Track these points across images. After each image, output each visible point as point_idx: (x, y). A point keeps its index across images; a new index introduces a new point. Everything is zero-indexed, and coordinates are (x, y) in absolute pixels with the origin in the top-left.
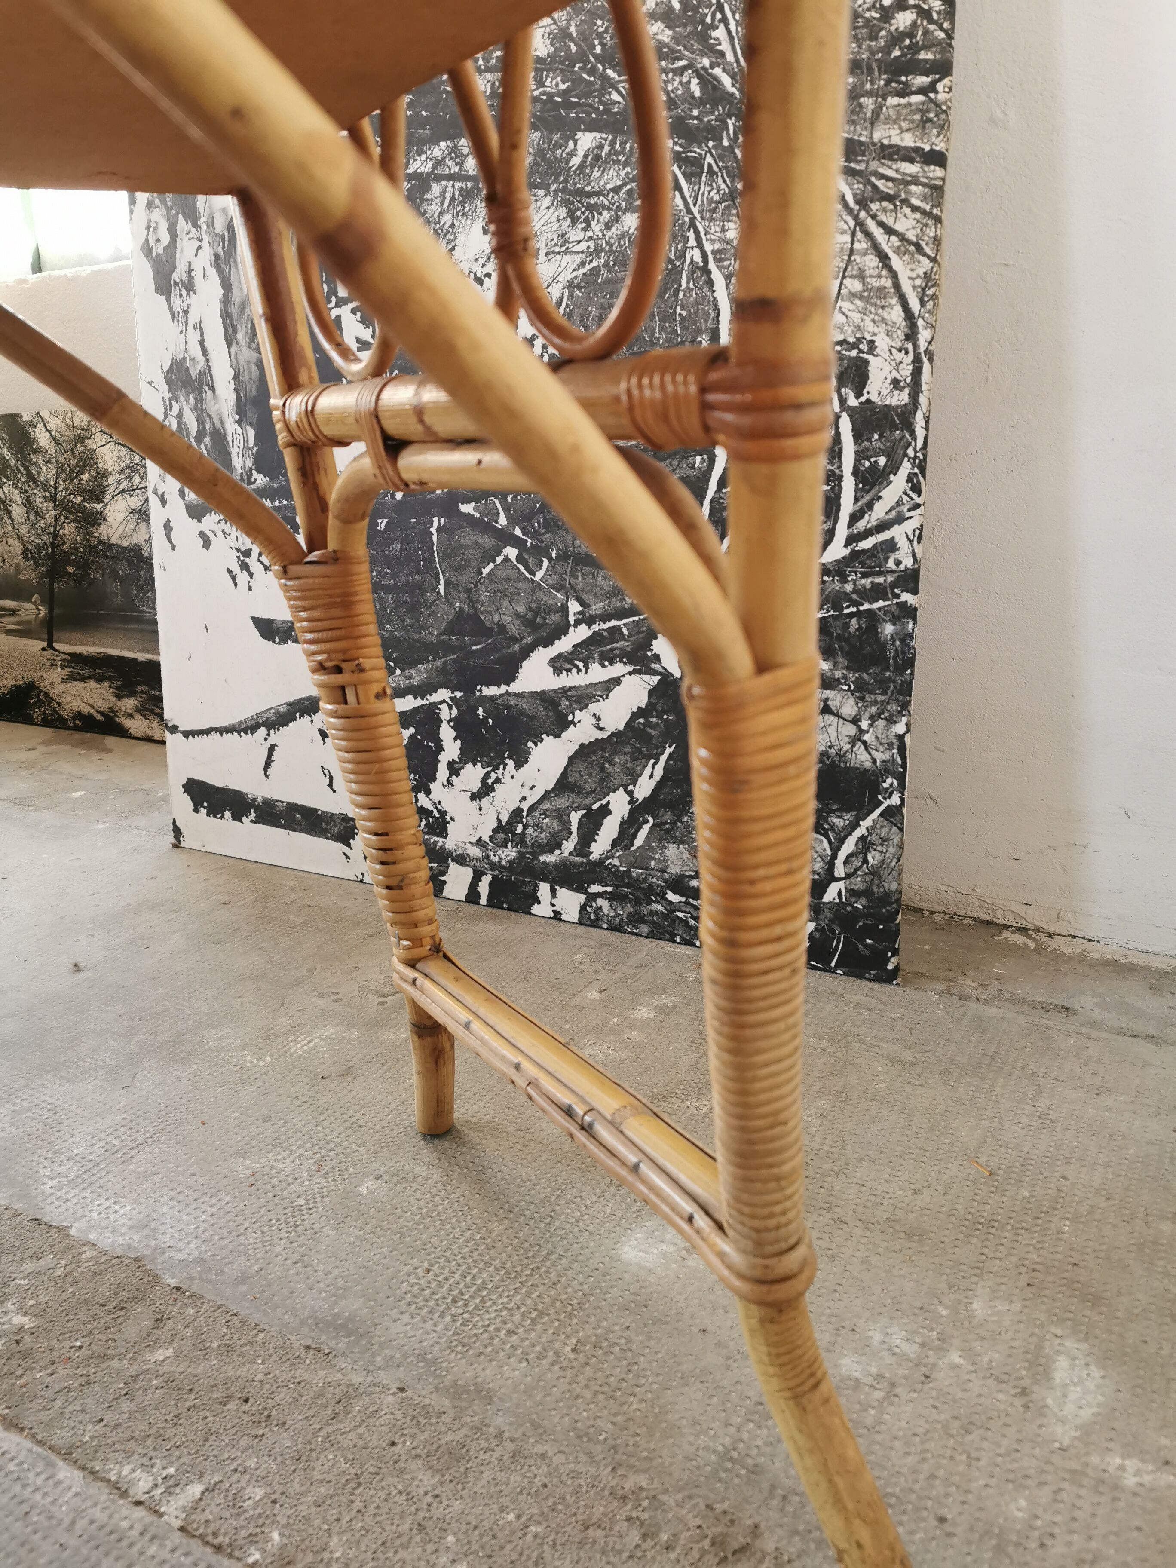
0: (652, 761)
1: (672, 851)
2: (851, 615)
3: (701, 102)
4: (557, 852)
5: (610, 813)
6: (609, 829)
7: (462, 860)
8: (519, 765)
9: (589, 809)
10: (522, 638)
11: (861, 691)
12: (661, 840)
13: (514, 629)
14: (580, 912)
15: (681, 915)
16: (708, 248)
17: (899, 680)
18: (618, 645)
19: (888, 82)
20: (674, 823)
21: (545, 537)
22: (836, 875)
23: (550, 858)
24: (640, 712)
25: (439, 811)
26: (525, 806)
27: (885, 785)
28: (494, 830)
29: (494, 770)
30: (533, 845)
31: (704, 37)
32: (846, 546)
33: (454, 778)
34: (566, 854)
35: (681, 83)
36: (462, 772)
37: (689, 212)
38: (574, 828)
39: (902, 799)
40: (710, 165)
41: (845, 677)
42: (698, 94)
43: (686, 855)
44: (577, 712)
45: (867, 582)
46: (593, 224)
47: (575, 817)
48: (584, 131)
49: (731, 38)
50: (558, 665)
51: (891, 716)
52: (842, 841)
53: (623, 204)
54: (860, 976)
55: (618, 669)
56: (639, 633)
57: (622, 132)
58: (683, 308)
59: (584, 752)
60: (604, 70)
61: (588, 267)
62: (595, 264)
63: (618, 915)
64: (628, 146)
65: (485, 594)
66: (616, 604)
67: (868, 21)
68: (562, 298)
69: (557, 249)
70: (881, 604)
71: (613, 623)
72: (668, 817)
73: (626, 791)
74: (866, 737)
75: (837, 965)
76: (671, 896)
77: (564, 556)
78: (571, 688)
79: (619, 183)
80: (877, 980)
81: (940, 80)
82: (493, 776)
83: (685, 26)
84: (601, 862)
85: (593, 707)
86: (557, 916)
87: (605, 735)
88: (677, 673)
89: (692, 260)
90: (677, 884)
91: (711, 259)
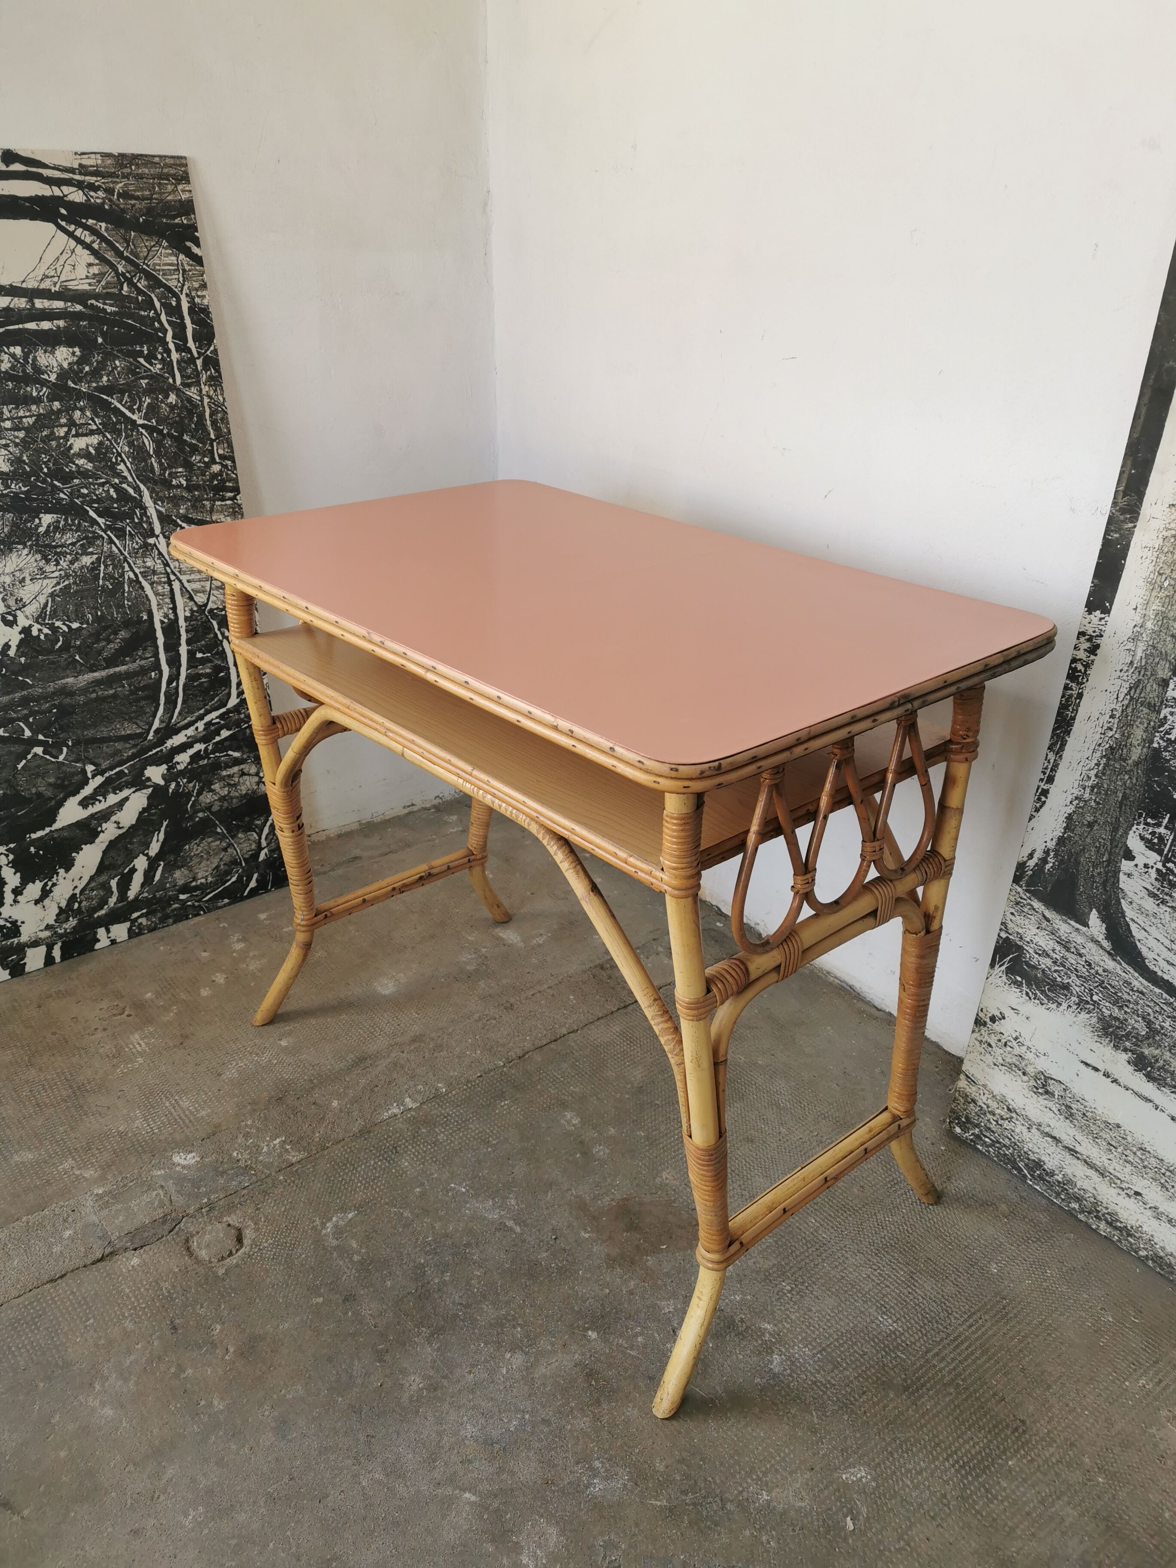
0: (157, 833)
1: (177, 874)
3: (117, 501)
4: (106, 907)
5: (136, 870)
6: (138, 879)
7: (35, 944)
8: (67, 870)
9: (122, 874)
10: (56, 796)
13: (49, 794)
14: (129, 932)
15: (189, 903)
16: (137, 571)
18: (124, 780)
19: (214, 495)
20: (176, 860)
21: (61, 736)
22: (262, 847)
23: (103, 912)
24: (144, 810)
25: (10, 922)
26: (77, 891)
28: (57, 915)
29: (50, 880)
30: (87, 911)
31: (113, 467)
32: (236, 699)
33: (19, 898)
34: (112, 905)
35: (103, 490)
36: (24, 892)
37: (122, 554)
38: (114, 889)
40: (129, 531)
41: (249, 757)
42: (115, 496)
43: (186, 872)
44: (103, 825)
46: (61, 562)
47: (114, 883)
48: (45, 513)
49: (129, 471)
50: (85, 803)
52: (262, 831)
53: (79, 551)
54: (283, 887)
55: (126, 793)
56: (135, 770)
57: (71, 514)
58: (128, 601)
59: (112, 844)
60: (52, 481)
61: (62, 585)
62: (67, 583)
63: (152, 922)
64: (76, 522)
65: (22, 780)
66: (117, 759)
67: (199, 468)
68: (47, 602)
69: (38, 577)
71: (118, 769)
72: (172, 858)
73: (143, 854)
75: (271, 888)
76: (182, 897)
77: (76, 743)
78: (96, 813)
79: (74, 540)
81: (237, 494)
82: (50, 883)
83: (100, 462)
84: (136, 898)
85: (113, 818)
86: (113, 942)
87: (124, 830)
88: (162, 783)
89: (129, 577)
90: (185, 889)
91: (140, 576)
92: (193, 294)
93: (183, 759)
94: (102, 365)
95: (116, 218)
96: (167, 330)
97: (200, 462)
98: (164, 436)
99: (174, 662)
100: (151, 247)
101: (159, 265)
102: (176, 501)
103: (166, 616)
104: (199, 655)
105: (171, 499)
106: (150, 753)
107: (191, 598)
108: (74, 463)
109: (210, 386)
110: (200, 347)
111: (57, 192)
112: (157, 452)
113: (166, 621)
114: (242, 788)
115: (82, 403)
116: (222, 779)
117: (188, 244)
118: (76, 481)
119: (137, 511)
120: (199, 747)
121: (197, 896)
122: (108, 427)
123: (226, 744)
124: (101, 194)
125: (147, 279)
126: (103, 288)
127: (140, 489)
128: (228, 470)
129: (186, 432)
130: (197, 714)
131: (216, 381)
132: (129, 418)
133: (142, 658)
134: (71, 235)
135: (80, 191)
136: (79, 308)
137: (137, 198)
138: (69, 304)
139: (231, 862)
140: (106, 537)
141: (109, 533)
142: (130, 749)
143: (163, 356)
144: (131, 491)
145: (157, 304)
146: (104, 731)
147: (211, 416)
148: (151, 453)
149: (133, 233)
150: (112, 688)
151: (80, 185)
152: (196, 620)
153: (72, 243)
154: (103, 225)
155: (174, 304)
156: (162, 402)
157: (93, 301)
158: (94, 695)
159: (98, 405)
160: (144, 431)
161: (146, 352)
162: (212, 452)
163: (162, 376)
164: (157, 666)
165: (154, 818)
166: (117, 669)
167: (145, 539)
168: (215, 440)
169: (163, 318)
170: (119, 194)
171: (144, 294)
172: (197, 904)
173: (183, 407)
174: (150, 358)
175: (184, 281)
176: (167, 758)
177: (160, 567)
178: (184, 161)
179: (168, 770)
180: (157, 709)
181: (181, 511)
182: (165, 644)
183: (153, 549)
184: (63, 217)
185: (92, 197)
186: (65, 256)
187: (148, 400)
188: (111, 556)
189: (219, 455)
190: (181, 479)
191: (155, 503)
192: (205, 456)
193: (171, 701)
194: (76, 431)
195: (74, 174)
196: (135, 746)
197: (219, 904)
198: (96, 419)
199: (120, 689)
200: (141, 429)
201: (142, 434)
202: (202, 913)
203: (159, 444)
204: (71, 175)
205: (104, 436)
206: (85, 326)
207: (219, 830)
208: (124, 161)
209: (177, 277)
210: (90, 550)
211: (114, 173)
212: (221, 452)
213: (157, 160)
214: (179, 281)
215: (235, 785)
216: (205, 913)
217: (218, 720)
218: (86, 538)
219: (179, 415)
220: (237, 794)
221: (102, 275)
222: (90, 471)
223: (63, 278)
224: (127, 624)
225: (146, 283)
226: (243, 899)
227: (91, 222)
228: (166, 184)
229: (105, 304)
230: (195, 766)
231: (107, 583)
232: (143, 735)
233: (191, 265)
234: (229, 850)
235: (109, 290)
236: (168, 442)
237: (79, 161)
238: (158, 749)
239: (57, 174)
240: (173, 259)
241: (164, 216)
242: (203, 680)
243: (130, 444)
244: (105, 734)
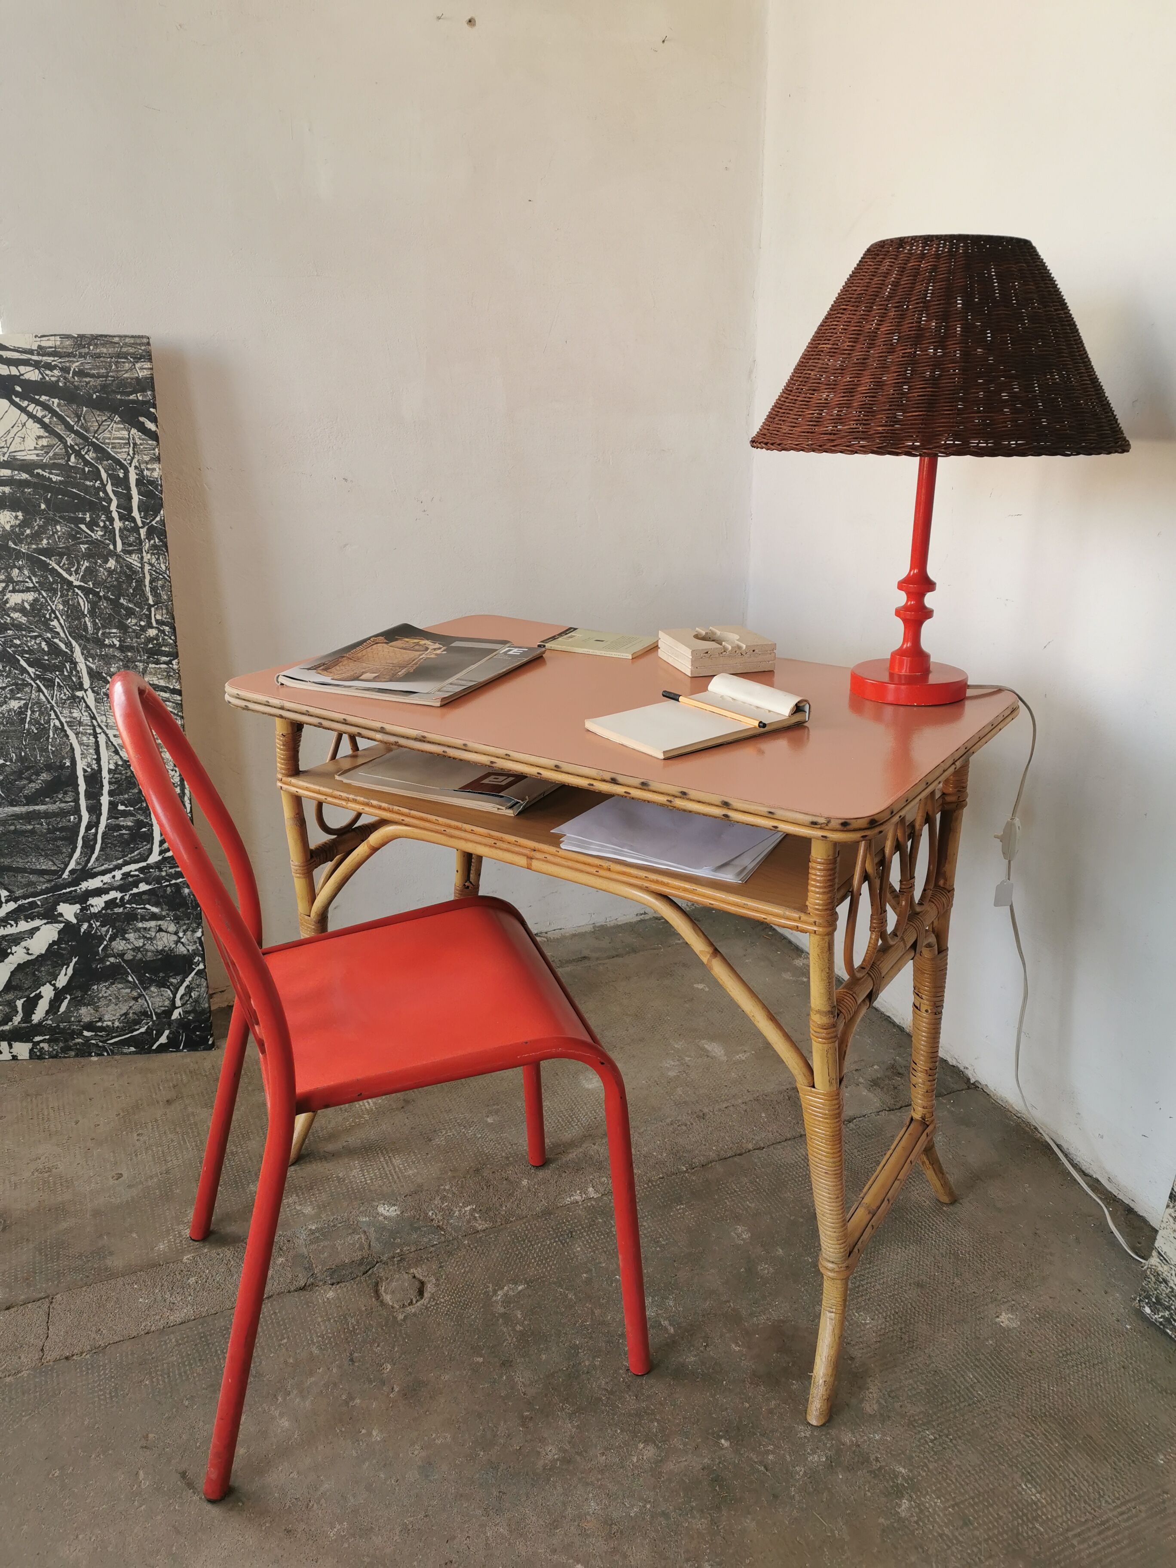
0: (65, 967)
1: (83, 1010)
2: (167, 886)
3: (47, 653)
4: (10, 1023)
5: (42, 997)
6: (43, 1006)
9: (28, 997)
11: (177, 920)
12: (76, 1006)
14: (30, 1053)
15: (93, 1042)
16: (63, 720)
17: (195, 913)
18: (36, 910)
19: (148, 658)
20: (83, 997)
22: (177, 1005)
23: (6, 1028)
24: (54, 943)
27: (195, 961)
31: (46, 623)
32: (159, 855)
34: (16, 1023)
35: (35, 643)
37: (49, 702)
38: (20, 1009)
39: (205, 966)
40: (58, 682)
41: (167, 914)
42: (46, 649)
43: (92, 1011)
44: (14, 948)
45: (173, 871)
47: (19, 1004)
49: (62, 627)
51: (194, 929)
52: (177, 989)
53: (9, 696)
54: (197, 1050)
55: (37, 923)
56: (48, 903)
58: (52, 746)
59: (20, 968)
63: (54, 1050)
64: (7, 669)
66: (30, 890)
67: (134, 631)
70: (181, 880)
71: (31, 900)
72: (79, 994)
73: (51, 984)
74: (182, 940)
75: (184, 1048)
76: (86, 1033)
78: (7, 936)
79: (4, 685)
80: (204, 1049)
81: (173, 660)
83: (34, 617)
84: (40, 1023)
85: (23, 944)
86: (14, 1058)
87: (33, 957)
88: (75, 921)
89: (54, 725)
90: (90, 1026)
91: (65, 725)
92: (143, 466)
93: (97, 903)
94: (42, 530)
95: (69, 395)
96: (111, 500)
97: (136, 625)
98: (100, 598)
99: (95, 810)
100: (103, 422)
101: (109, 439)
102: (107, 660)
103: (89, 765)
104: (121, 807)
105: (102, 657)
106: (64, 891)
107: (116, 752)
108: (9, 616)
109: (153, 554)
110: (145, 517)
111: (14, 371)
112: (92, 612)
113: (89, 770)
114: (159, 943)
115: (20, 563)
116: (138, 930)
117: (142, 419)
118: (10, 632)
119: (68, 665)
120: (113, 894)
121: (102, 1036)
122: (43, 585)
123: (145, 897)
124: (56, 372)
125: (95, 451)
126: (50, 459)
127: (71, 645)
128: (165, 635)
129: (124, 596)
130: (115, 863)
131: (161, 549)
132: (66, 579)
133: (62, 801)
134: (23, 410)
135: (37, 371)
136: (25, 476)
137: (93, 376)
138: (16, 472)
139: (141, 1012)
140: (35, 685)
141: (38, 682)
142: (44, 883)
143: (105, 523)
144: (63, 646)
145: (104, 475)
146: (19, 862)
147: (151, 582)
148: (86, 613)
149: (85, 409)
150: (30, 823)
151: (37, 365)
152: (120, 774)
153: (24, 417)
154: (56, 401)
155: (121, 475)
156: (100, 566)
157: (40, 471)
158: (12, 828)
159: (36, 564)
160: (79, 592)
161: (88, 519)
162: (149, 617)
163: (103, 542)
164: (77, 811)
165: (64, 952)
166: (37, 808)
167: (73, 690)
168: (153, 606)
169: (109, 488)
170: (75, 373)
171: (92, 465)
172: (101, 1044)
173: (122, 572)
174: (92, 525)
175: (134, 454)
176: (83, 898)
177: (86, 719)
178: (145, 340)
179: (81, 910)
180: (74, 851)
181: (112, 670)
182: (86, 791)
183: (80, 701)
184: (17, 394)
185: (47, 375)
186: (16, 429)
187: (86, 564)
188: (38, 703)
189: (157, 621)
190: (114, 640)
191: (86, 659)
192: (141, 620)
193: (89, 846)
194: (14, 588)
195: (33, 354)
196: (49, 881)
197: (125, 1051)
198: (33, 578)
199: (38, 826)
200: (76, 590)
201: (77, 594)
202: (105, 1054)
203: (94, 606)
204: (29, 356)
205: (40, 594)
206: (29, 493)
207: (130, 979)
208: (82, 341)
209: (127, 450)
210: (19, 695)
211: (72, 353)
212: (159, 617)
213: (116, 340)
214: (129, 454)
215: (151, 939)
216: (108, 1054)
217: (137, 873)
218: (16, 684)
219: (117, 579)
220: (153, 948)
221: (50, 447)
222: (24, 624)
223: (12, 449)
224: (49, 767)
225: (94, 455)
226: (150, 1051)
227: (44, 398)
228: (124, 362)
229: (51, 473)
230: (109, 911)
231: (33, 727)
232: (59, 873)
233: (143, 440)
234: (139, 1000)
235: (56, 461)
236: (103, 604)
237: (39, 343)
238: (73, 889)
239: (16, 355)
240: (125, 433)
241: (118, 393)
242: (124, 832)
243: (66, 603)
244: (21, 865)
